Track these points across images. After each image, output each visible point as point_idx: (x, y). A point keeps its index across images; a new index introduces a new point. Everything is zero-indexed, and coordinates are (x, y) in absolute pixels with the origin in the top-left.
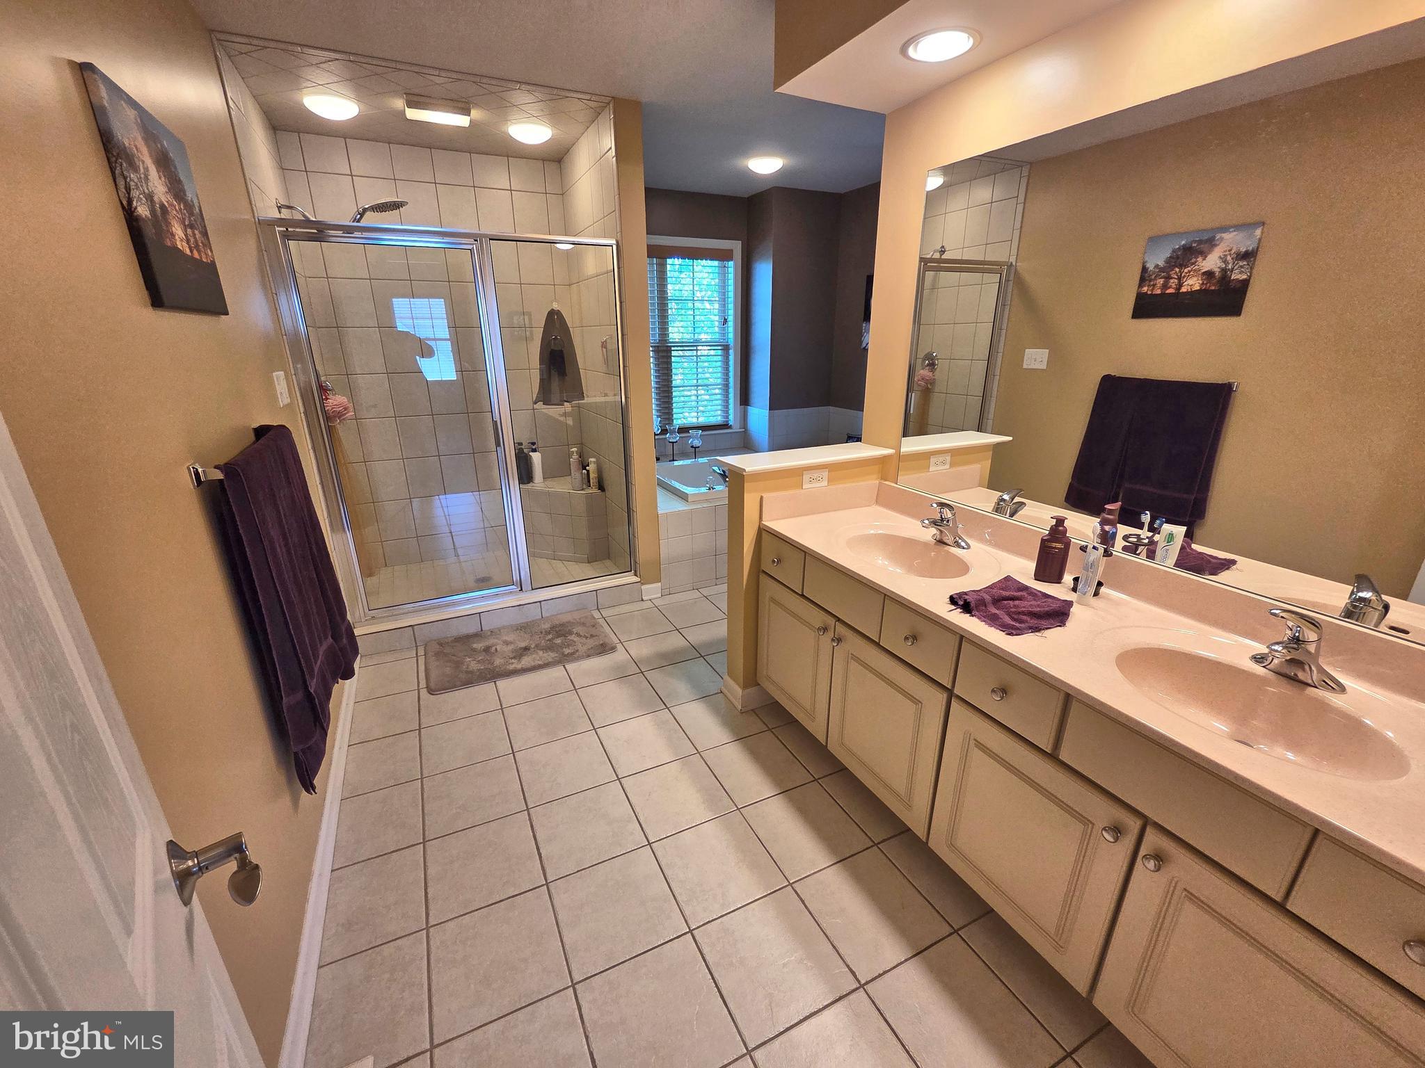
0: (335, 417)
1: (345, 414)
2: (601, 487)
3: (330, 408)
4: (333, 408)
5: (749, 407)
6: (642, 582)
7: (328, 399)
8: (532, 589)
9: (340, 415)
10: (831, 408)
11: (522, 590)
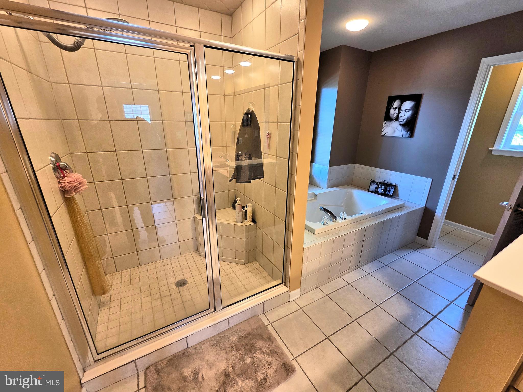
0: (71, 190)
1: (80, 188)
2: (254, 221)
3: (66, 184)
4: (69, 184)
5: (313, 163)
6: (290, 290)
7: (66, 176)
8: (223, 308)
9: (75, 189)
10: (357, 165)
11: (215, 311)
